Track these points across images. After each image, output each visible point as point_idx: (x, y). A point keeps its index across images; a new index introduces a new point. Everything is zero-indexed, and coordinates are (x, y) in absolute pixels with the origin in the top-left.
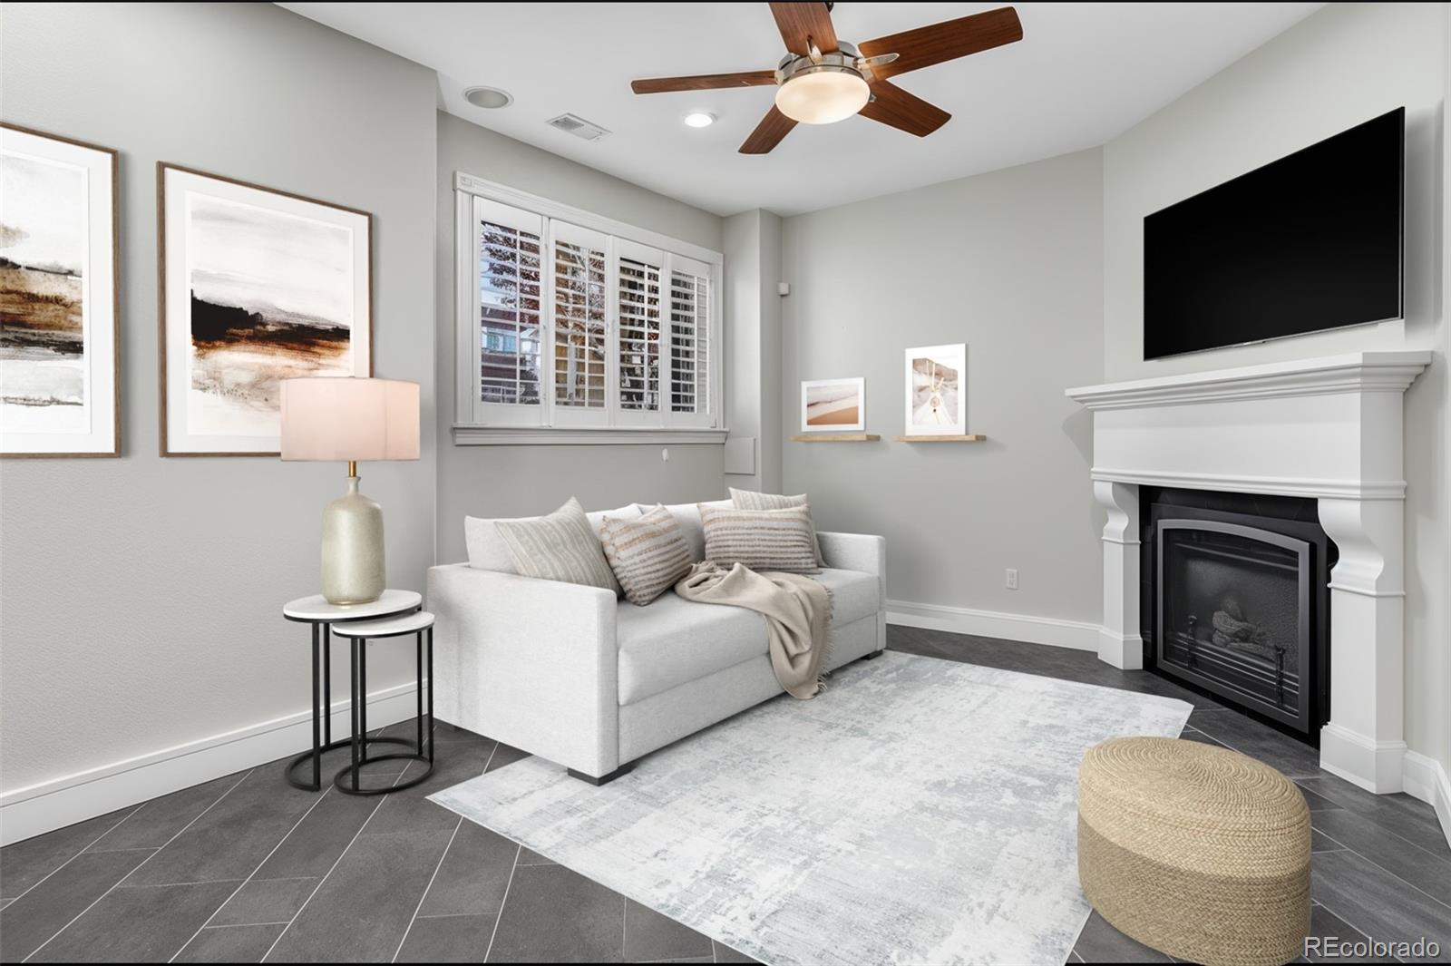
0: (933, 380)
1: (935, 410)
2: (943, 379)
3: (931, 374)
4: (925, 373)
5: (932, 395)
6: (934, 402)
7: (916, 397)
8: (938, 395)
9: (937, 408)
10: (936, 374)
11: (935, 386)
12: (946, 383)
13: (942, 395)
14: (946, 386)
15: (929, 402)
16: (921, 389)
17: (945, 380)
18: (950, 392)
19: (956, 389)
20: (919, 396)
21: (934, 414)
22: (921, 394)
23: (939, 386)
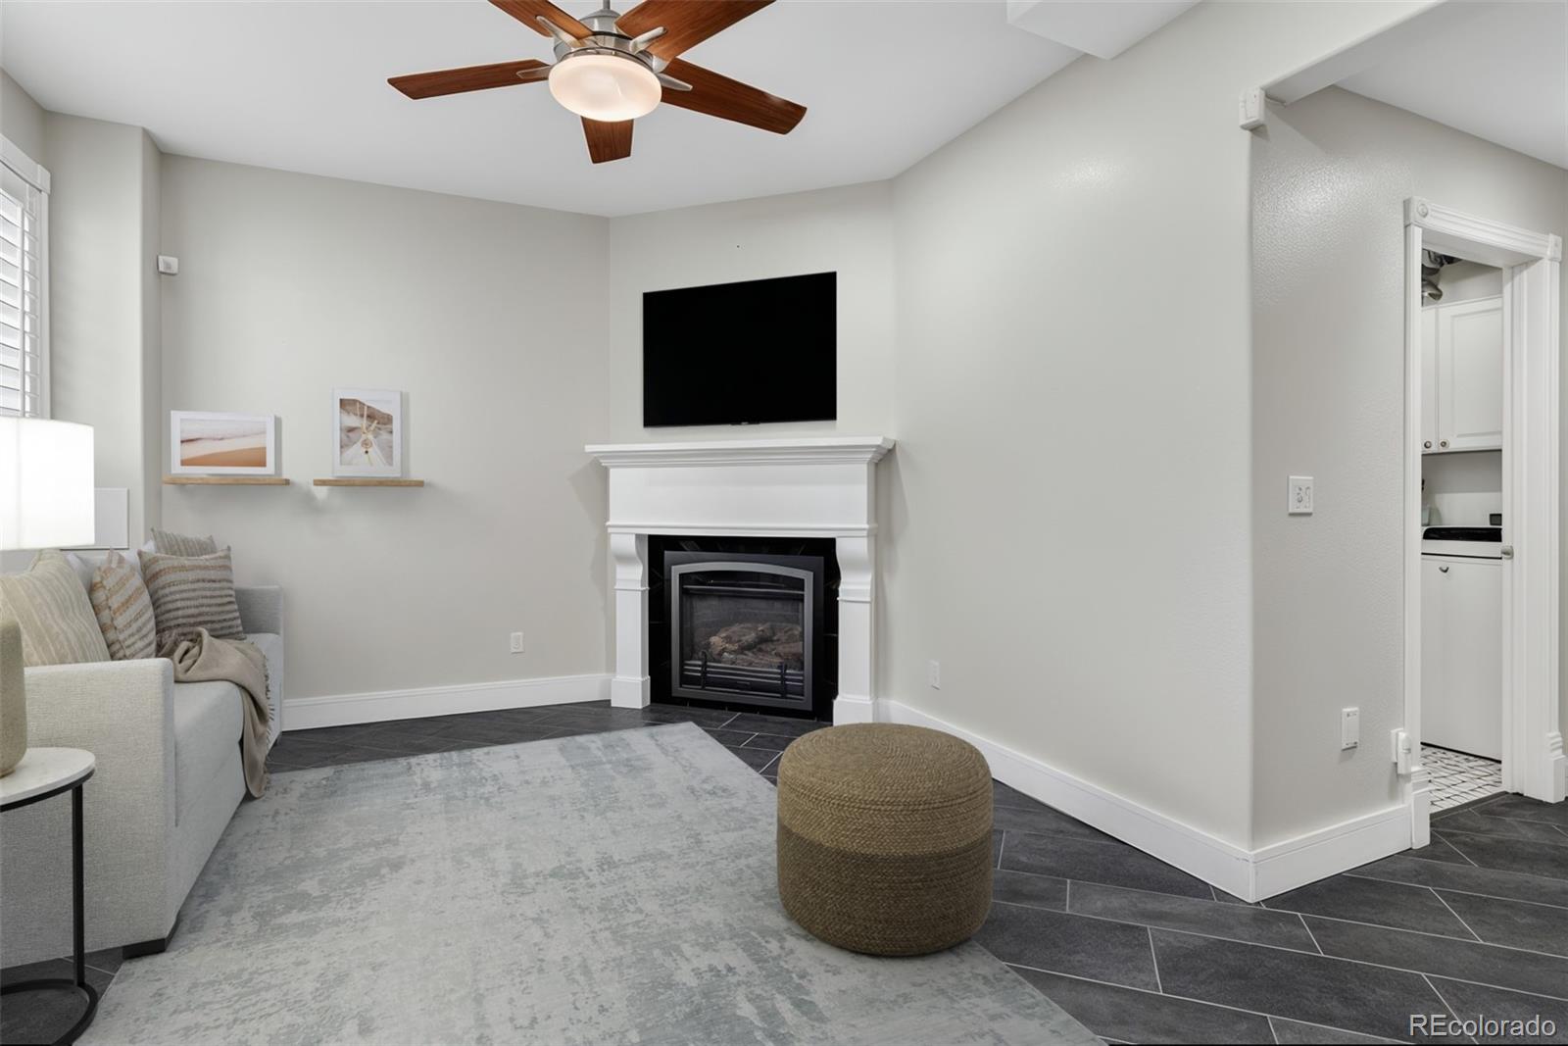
0: (365, 422)
1: (367, 452)
2: (376, 422)
3: (362, 416)
4: (356, 415)
5: (364, 437)
6: (366, 443)
7: (345, 438)
8: (370, 437)
9: (369, 450)
10: (368, 416)
11: (367, 428)
12: (379, 426)
13: (375, 437)
14: (380, 429)
15: (359, 444)
16: (351, 430)
17: (378, 423)
18: (384, 436)
19: (391, 432)
20: (348, 437)
21: (366, 455)
22: (350, 434)
23: (372, 428)
